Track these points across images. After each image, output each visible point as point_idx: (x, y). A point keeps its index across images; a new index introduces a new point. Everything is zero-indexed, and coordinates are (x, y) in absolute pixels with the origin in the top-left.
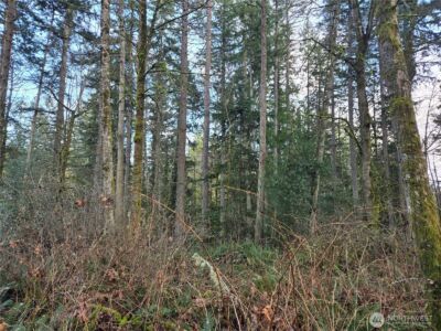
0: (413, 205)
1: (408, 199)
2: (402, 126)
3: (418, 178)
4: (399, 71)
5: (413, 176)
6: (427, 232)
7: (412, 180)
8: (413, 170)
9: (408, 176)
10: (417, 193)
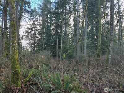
0: (12, 52)
1: (11, 50)
2: (12, 30)
3: (14, 45)
4: (13, 15)
5: (13, 44)
6: (14, 59)
7: (13, 45)
8: (13, 42)
9: (12, 44)
10: (13, 48)
